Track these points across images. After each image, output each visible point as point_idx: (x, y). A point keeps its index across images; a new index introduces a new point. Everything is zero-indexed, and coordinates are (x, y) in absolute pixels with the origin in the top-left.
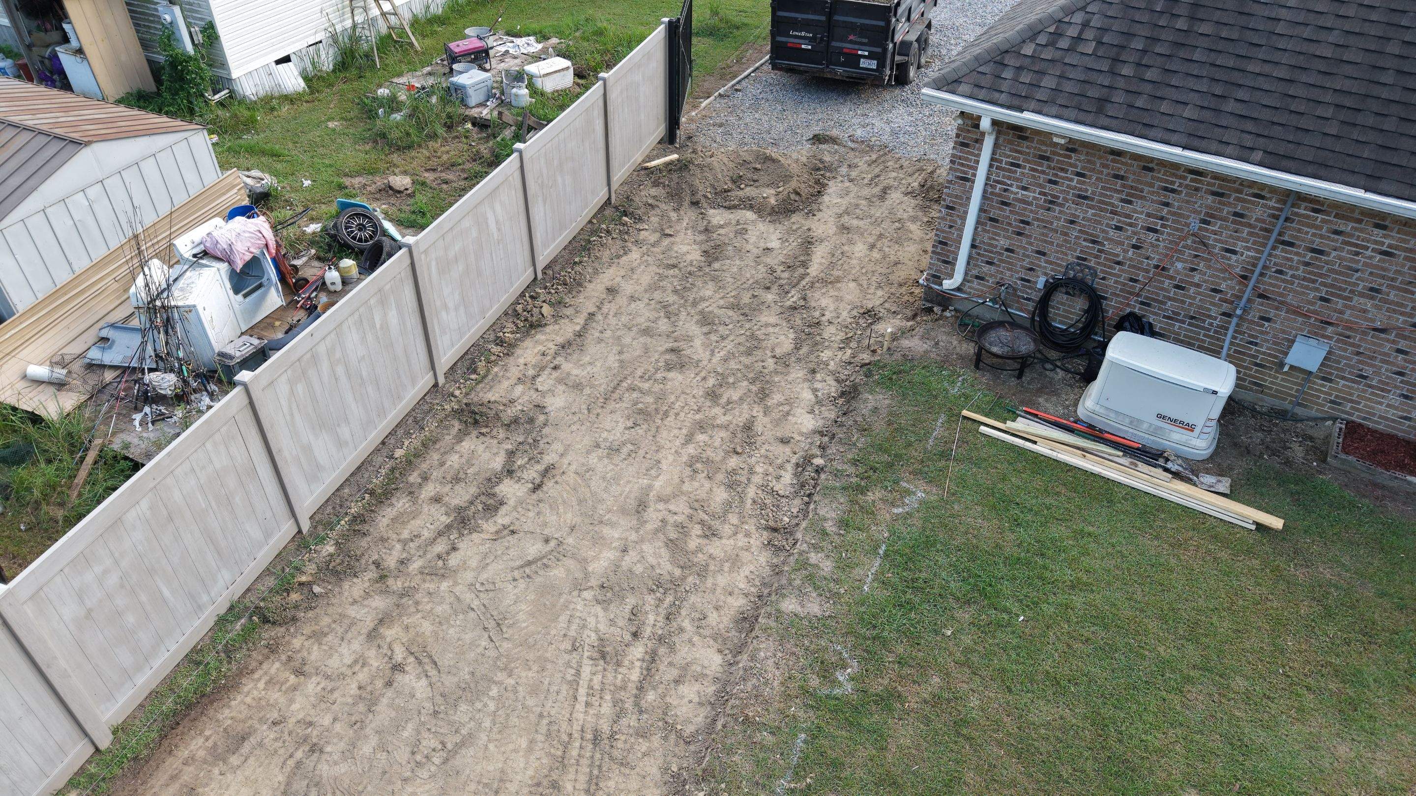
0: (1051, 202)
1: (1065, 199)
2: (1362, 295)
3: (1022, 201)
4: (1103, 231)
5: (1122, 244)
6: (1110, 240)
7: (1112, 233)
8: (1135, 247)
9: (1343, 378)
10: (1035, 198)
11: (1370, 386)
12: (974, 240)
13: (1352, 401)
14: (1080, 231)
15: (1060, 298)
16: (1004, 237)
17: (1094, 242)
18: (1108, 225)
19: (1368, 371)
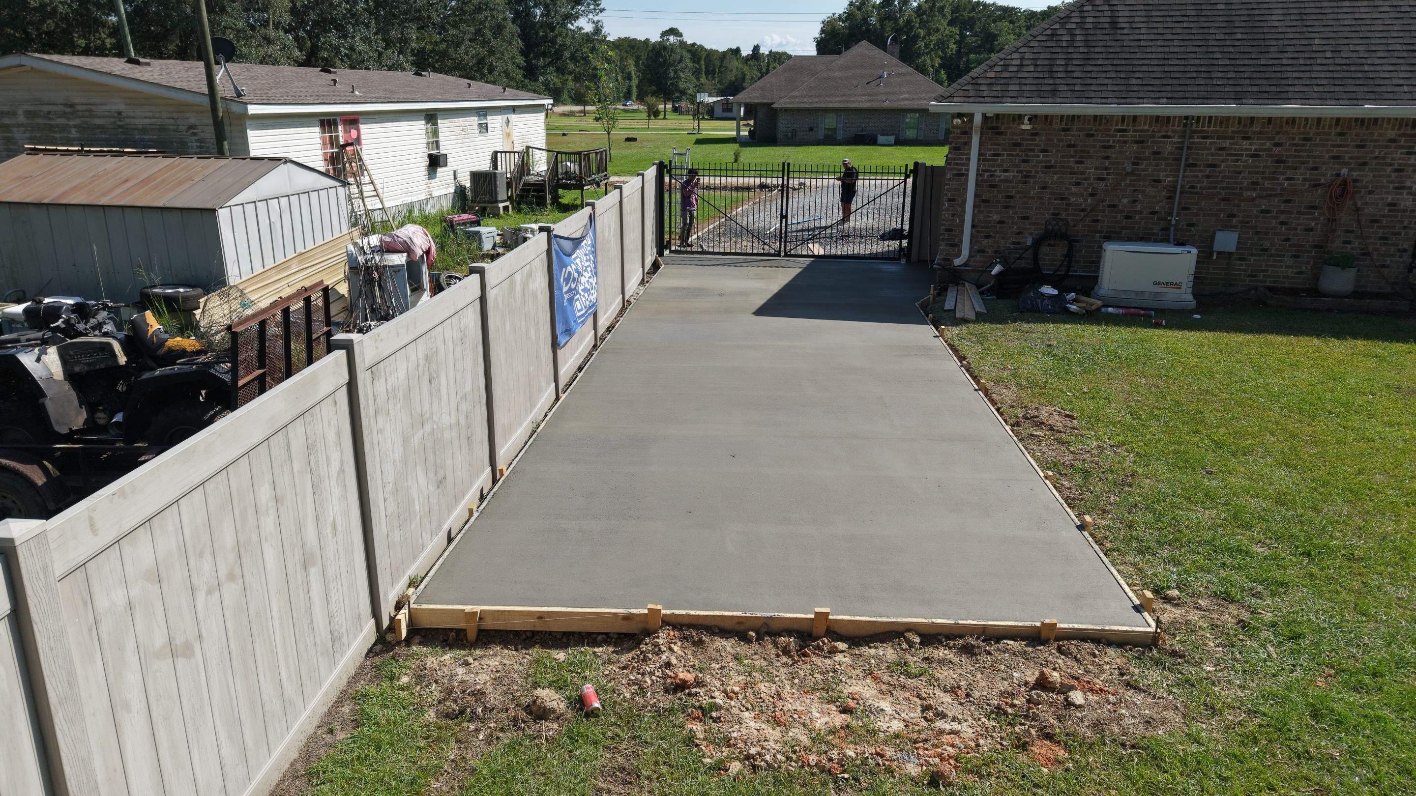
0: (1027, 177)
1: (1037, 172)
2: (1247, 189)
3: (1006, 181)
4: (1067, 189)
5: (1082, 195)
6: (1074, 194)
7: (1073, 189)
8: (1092, 195)
9: (1252, 255)
10: (1014, 176)
11: (1271, 256)
12: (973, 221)
13: (1263, 271)
14: (1051, 193)
15: (1044, 249)
16: (996, 213)
17: (1062, 199)
18: (1070, 184)
19: (1267, 244)
